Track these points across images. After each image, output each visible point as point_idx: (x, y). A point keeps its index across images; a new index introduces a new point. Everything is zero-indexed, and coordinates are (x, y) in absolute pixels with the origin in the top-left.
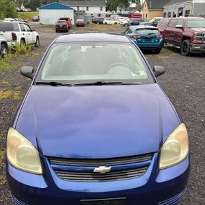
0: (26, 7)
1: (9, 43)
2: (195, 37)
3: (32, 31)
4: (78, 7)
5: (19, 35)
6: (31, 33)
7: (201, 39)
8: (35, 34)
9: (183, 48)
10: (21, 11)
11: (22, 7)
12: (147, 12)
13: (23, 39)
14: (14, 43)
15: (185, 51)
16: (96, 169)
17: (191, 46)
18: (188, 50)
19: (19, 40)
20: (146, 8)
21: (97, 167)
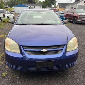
0: (9, 6)
1: (2, 18)
2: (79, 16)
3: (11, 14)
4: (31, 6)
5: (6, 15)
6: (11, 15)
7: (81, 17)
8: (13, 15)
9: (74, 21)
10: (7, 7)
11: (7, 6)
12: (59, 9)
13: (8, 17)
14: (4, 18)
15: (74, 22)
16: (42, 50)
17: (77, 20)
18: (76, 22)
19: (6, 17)
20: (58, 7)
21: (42, 49)
